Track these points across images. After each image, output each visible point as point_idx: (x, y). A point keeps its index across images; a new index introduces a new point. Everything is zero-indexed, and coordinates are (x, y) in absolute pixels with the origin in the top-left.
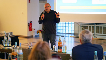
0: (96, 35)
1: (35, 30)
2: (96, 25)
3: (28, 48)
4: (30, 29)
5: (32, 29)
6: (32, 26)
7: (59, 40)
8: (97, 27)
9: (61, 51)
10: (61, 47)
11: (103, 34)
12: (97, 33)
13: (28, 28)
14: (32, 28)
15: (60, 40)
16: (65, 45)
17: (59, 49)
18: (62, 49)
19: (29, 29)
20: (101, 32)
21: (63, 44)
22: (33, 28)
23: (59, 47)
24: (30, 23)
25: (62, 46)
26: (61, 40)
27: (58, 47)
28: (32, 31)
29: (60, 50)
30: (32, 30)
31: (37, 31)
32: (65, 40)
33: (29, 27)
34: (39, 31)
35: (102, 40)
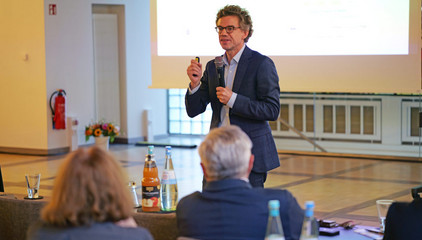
0: (323, 139)
1: (76, 123)
2: (323, 99)
3: (27, 198)
4: (58, 121)
5: (66, 120)
6: (64, 108)
7: (147, 159)
8: (325, 107)
9: (155, 203)
10: (156, 189)
11: (348, 135)
12: (325, 131)
13: (51, 116)
14: (64, 116)
15: (150, 163)
16: (171, 180)
17: (145, 197)
18: (158, 196)
19: (54, 122)
20: (340, 129)
21: (165, 176)
22: (69, 119)
23: (148, 189)
24: (56, 95)
25: (158, 183)
26: (152, 160)
27: (144, 189)
28: (64, 128)
29: (150, 203)
30: (66, 126)
31: (87, 129)
32: (171, 160)
33: (53, 113)
34: (94, 131)
35: (348, 161)
